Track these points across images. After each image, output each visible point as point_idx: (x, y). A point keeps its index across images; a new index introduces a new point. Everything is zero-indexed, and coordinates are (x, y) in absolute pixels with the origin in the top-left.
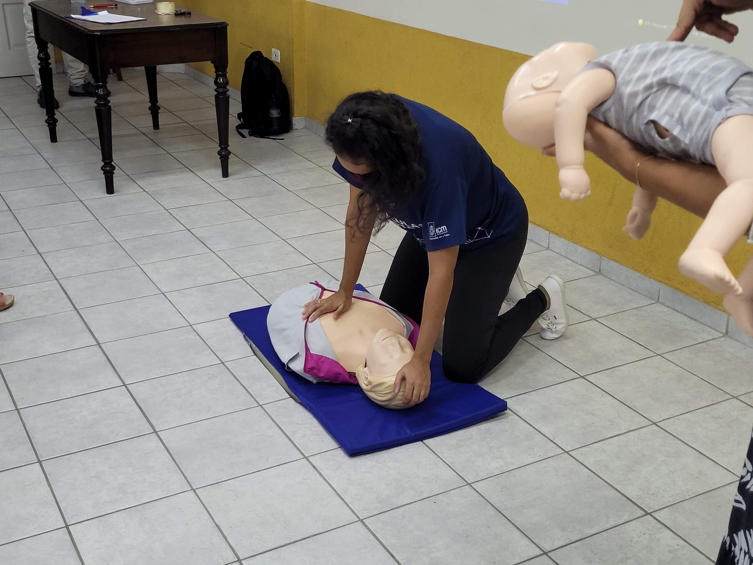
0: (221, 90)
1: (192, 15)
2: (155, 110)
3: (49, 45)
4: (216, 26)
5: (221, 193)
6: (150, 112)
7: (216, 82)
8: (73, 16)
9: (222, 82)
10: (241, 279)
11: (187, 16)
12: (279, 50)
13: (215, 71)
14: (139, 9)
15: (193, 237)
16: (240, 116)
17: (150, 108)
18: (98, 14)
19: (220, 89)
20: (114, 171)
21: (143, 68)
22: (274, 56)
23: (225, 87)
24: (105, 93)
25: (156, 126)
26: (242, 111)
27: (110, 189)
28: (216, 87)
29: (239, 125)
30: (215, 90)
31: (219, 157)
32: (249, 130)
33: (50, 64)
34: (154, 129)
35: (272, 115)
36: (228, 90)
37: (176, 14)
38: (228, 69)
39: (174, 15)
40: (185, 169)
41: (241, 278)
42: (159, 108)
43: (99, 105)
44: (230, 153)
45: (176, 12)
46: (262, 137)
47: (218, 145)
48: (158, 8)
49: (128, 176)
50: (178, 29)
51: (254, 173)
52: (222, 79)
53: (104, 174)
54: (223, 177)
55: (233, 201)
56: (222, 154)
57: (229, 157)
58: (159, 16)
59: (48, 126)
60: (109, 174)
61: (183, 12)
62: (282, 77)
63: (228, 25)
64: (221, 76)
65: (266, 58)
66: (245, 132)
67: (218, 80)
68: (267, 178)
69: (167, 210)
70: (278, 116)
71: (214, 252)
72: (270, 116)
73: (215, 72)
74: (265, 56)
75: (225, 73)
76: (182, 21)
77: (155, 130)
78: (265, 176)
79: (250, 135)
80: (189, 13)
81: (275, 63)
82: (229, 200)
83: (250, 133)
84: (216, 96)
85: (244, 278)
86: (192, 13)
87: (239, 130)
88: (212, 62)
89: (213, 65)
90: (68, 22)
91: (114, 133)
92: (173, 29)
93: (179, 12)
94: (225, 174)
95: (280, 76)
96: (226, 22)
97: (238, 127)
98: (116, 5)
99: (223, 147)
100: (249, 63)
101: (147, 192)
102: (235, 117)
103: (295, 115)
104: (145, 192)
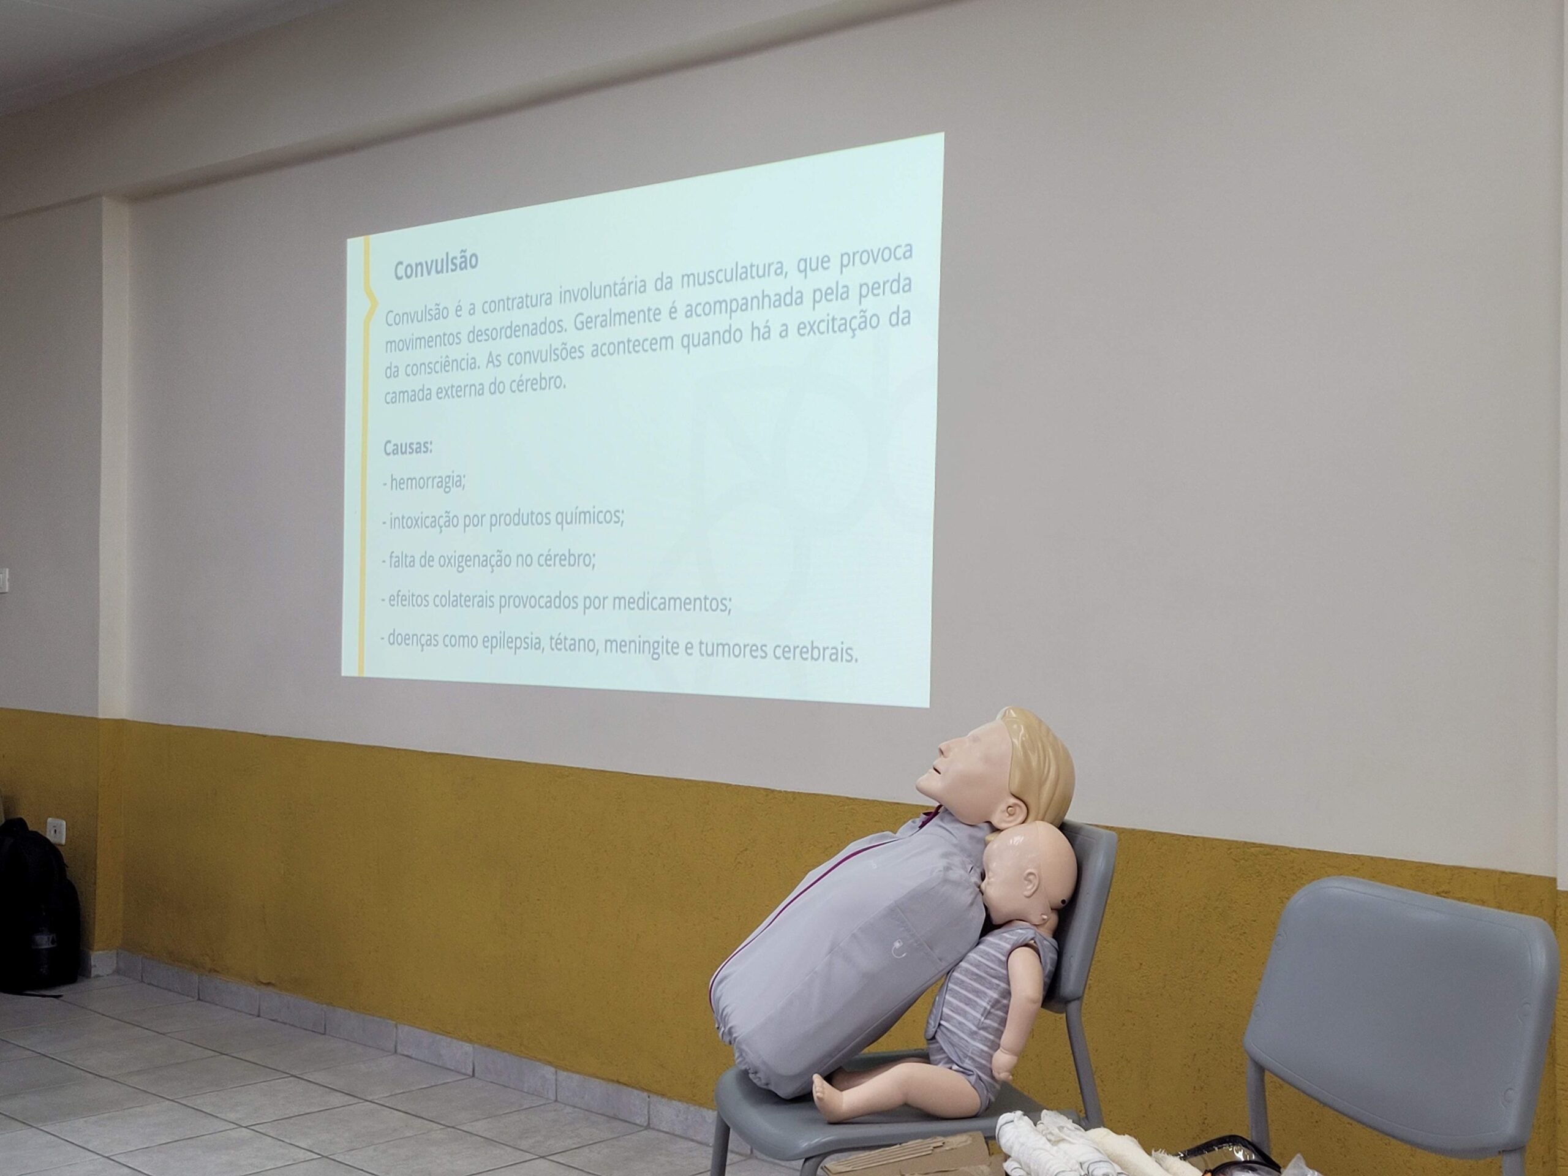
12: (65, 820)
22: (53, 832)
35: (37, 944)
62: (67, 869)
65: (36, 833)
70: (53, 946)
74: (31, 829)
78: (44, 1057)
81: (54, 844)
95: (64, 867)
103: (96, 947)
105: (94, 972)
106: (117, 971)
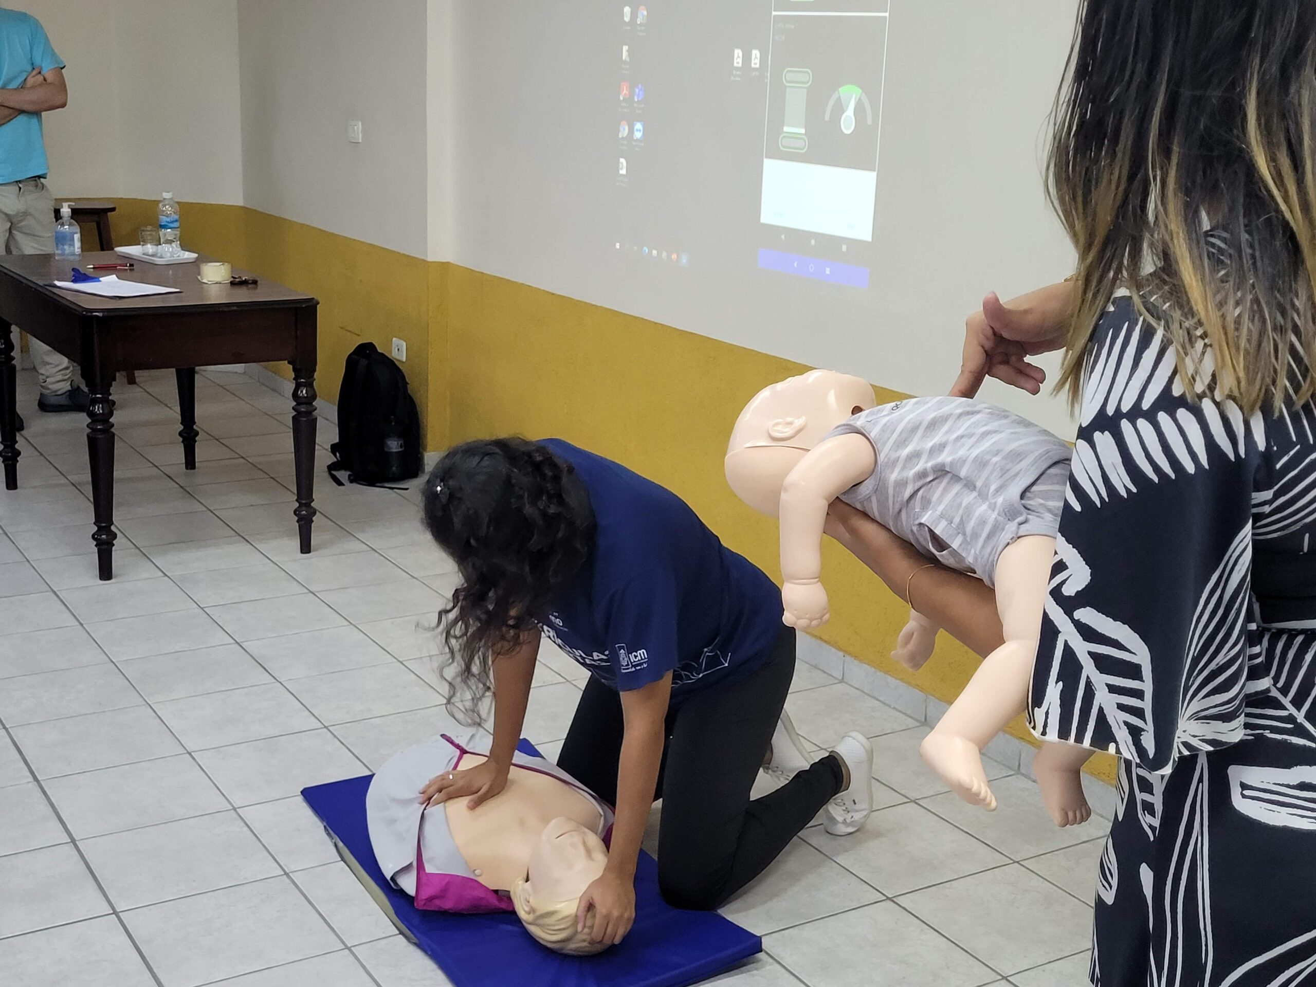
0: (303, 409)
1: (259, 286)
2: (189, 437)
3: (14, 328)
4: (298, 305)
5: (298, 582)
6: (181, 439)
7: (295, 395)
8: (58, 283)
9: (306, 395)
10: (325, 730)
11: (250, 286)
12: (405, 341)
13: (293, 376)
14: (171, 272)
15: (246, 655)
16: (334, 448)
17: (180, 434)
18: (100, 281)
19: (302, 406)
20: (114, 542)
21: (174, 370)
22: (397, 350)
23: (311, 404)
24: (106, 411)
25: (190, 463)
26: (337, 441)
27: (106, 572)
28: (295, 403)
29: (333, 464)
30: (293, 408)
31: (297, 518)
32: (349, 473)
33: (13, 358)
34: (187, 468)
35: (390, 448)
36: (316, 409)
37: (232, 283)
38: (315, 374)
39: (229, 284)
40: (238, 538)
41: (325, 727)
42: (197, 434)
43: (94, 430)
44: (314, 513)
45: (232, 279)
46: (372, 483)
47: (296, 497)
48: (201, 272)
49: (139, 549)
50: (235, 308)
51: (354, 545)
52: (306, 391)
53: (96, 546)
54: (302, 552)
55: (317, 594)
56: (301, 515)
57: (314, 518)
58: (204, 285)
59: (3, 462)
60: (105, 547)
61: (244, 279)
62: (408, 386)
63: (318, 303)
64: (305, 386)
65: (382, 354)
66: (343, 475)
67: (299, 392)
68: (377, 555)
69: (202, 608)
70: (400, 450)
71: (280, 683)
72: (386, 449)
73: (294, 379)
74: (379, 351)
75: (312, 379)
76: (243, 296)
77: (189, 471)
78: (373, 552)
79: (351, 482)
80: (255, 282)
81: (397, 363)
82: (311, 592)
83: (352, 478)
84: (293, 417)
85: (330, 728)
86: (259, 282)
87: (334, 473)
88: (289, 363)
89: (291, 366)
90: (47, 293)
91: (116, 474)
92: (226, 309)
93: (237, 280)
94: (306, 547)
95: (405, 383)
96: (315, 298)
97: (331, 468)
98: (131, 265)
99: (304, 502)
100: (352, 362)
101: (168, 577)
102: (327, 450)
104: (166, 578)
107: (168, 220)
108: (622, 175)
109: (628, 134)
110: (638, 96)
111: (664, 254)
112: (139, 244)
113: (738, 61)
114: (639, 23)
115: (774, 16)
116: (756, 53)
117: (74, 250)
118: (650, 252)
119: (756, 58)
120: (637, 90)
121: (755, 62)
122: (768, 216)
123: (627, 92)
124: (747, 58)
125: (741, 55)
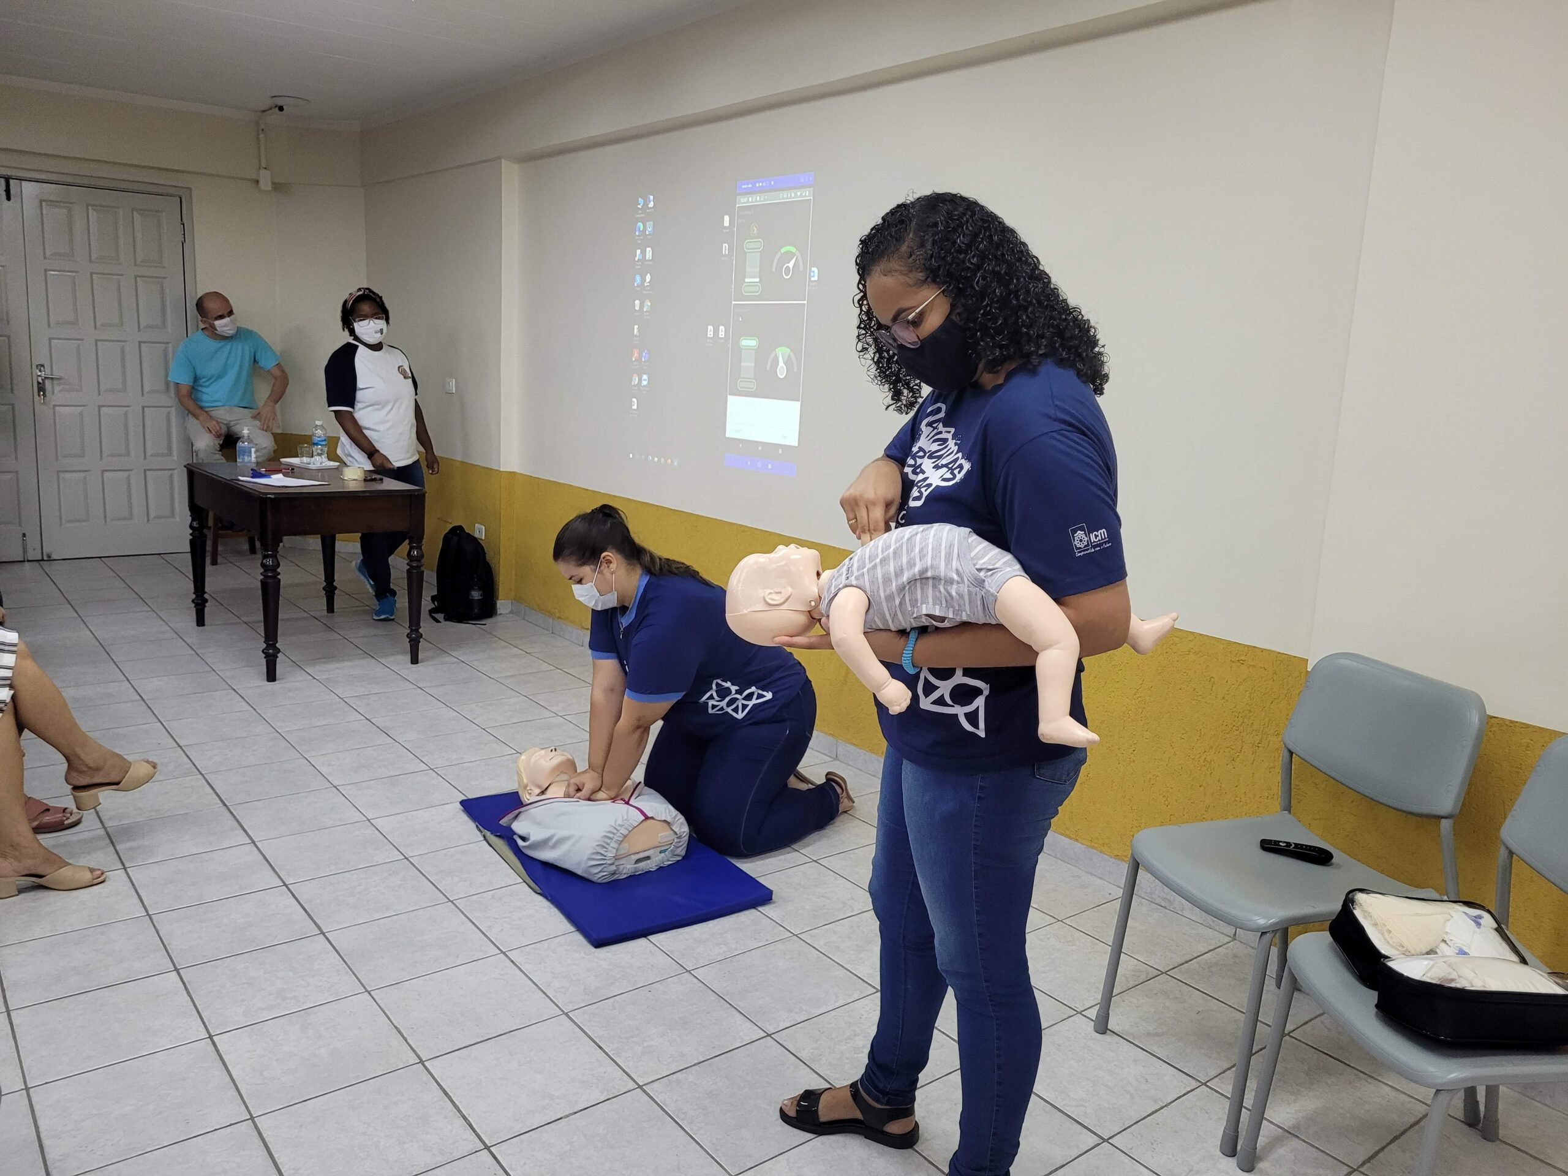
0: (413, 563)
2: (330, 591)
3: (207, 512)
5: (408, 680)
6: (324, 592)
7: (409, 554)
8: (240, 478)
9: (416, 556)
12: (484, 526)
14: (321, 473)
15: (374, 726)
16: (434, 598)
17: (324, 589)
18: (272, 478)
20: (277, 657)
21: (321, 536)
22: (478, 531)
23: (418, 560)
24: (275, 563)
26: (437, 593)
27: (271, 676)
28: (409, 561)
29: (433, 609)
30: (408, 564)
31: (408, 640)
32: (443, 614)
34: (328, 612)
35: (473, 597)
36: (421, 564)
37: (365, 480)
38: (424, 544)
39: (363, 481)
40: (366, 655)
42: (336, 589)
43: (266, 577)
44: (421, 638)
46: (460, 621)
47: (409, 625)
49: (294, 662)
50: (368, 494)
52: (417, 552)
54: (412, 663)
55: (424, 689)
56: (412, 637)
57: (420, 641)
58: (345, 481)
59: (195, 607)
60: (272, 658)
62: (486, 555)
64: (416, 549)
65: (468, 534)
66: (440, 616)
67: (411, 553)
69: (342, 699)
70: (480, 598)
72: (471, 598)
74: (467, 532)
75: (419, 545)
76: (372, 487)
77: (329, 614)
78: (461, 662)
81: (479, 540)
82: (419, 688)
83: (445, 618)
84: (406, 570)
87: (433, 615)
90: (234, 485)
92: (361, 495)
94: (415, 660)
95: (484, 553)
97: (432, 611)
98: (293, 469)
99: (414, 629)
100: (447, 538)
101: (317, 679)
102: (429, 600)
103: (500, 598)
104: (315, 680)
105: (499, 612)
106: (511, 612)
107: (319, 439)
108: (634, 409)
109: (638, 383)
110: (645, 358)
111: (662, 460)
112: (298, 457)
113: (710, 334)
114: (645, 310)
115: (734, 304)
116: (722, 328)
117: (251, 459)
118: (653, 459)
119: (722, 331)
120: (644, 354)
121: (722, 334)
122: (730, 434)
123: (638, 355)
124: (716, 331)
125: (712, 330)
